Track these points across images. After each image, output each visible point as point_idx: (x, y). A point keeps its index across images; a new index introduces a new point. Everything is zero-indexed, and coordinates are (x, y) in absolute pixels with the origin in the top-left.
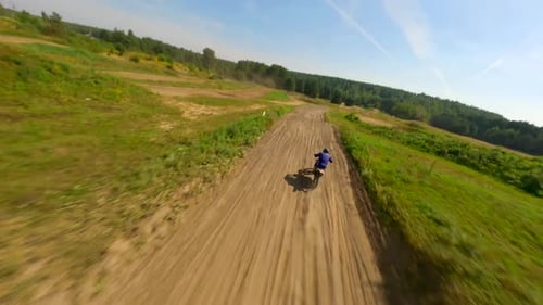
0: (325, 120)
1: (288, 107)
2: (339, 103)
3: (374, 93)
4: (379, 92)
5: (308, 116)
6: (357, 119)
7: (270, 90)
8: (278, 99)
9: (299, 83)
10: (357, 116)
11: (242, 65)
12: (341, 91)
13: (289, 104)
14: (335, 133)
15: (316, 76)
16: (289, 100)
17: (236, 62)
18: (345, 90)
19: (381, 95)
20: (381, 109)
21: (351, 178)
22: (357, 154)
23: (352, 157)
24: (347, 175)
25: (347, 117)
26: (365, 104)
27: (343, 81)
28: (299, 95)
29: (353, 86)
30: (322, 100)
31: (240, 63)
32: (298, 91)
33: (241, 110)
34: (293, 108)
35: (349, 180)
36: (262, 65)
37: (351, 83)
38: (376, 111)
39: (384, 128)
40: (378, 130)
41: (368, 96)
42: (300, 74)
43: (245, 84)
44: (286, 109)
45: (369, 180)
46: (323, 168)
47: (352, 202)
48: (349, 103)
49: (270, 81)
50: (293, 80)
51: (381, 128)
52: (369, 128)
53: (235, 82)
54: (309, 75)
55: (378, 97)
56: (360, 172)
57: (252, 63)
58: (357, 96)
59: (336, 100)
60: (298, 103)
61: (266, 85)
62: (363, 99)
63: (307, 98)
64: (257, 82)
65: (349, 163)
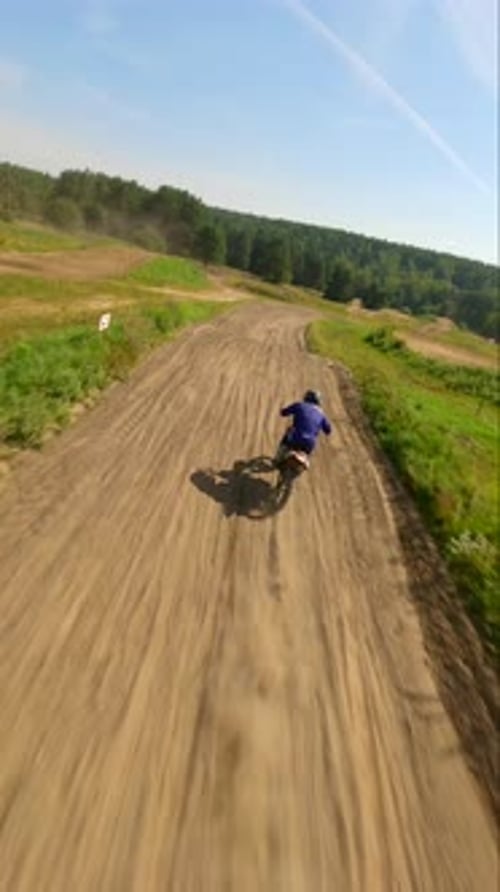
0: (310, 346)
1: (200, 304)
2: (346, 300)
3: (439, 275)
4: (449, 272)
5: (257, 334)
6: (398, 345)
7: (153, 256)
8: (172, 284)
9: (236, 241)
10: (399, 335)
11: (72, 184)
12: (349, 266)
13: (204, 296)
14: (343, 388)
15: (281, 223)
16: (207, 287)
17: (56, 174)
18: (362, 264)
19: (458, 281)
20: (457, 319)
21: (411, 562)
22: (423, 470)
23: (408, 482)
24: (395, 550)
25: (369, 340)
26: (413, 304)
27: (358, 239)
28: (236, 276)
29: (383, 254)
30: (299, 291)
31: (69, 177)
32: (233, 262)
33: (50, 309)
34: (215, 311)
35: (402, 574)
36: (133, 185)
37: (379, 246)
38: (445, 324)
39: (478, 372)
40: (462, 378)
41: (425, 282)
42: (237, 216)
43: (76, 237)
44: (191, 312)
45: (478, 577)
46: (307, 448)
47: (428, 684)
48: (372, 300)
49: (151, 229)
50: (220, 232)
51: (470, 372)
52: (434, 371)
53: (50, 230)
54: (264, 221)
55: (449, 285)
56: (441, 539)
57: (101, 179)
58: (394, 281)
59: (337, 291)
60: (231, 296)
61: (140, 243)
62: (408, 289)
63: (257, 283)
64: (114, 233)
65: (396, 501)
